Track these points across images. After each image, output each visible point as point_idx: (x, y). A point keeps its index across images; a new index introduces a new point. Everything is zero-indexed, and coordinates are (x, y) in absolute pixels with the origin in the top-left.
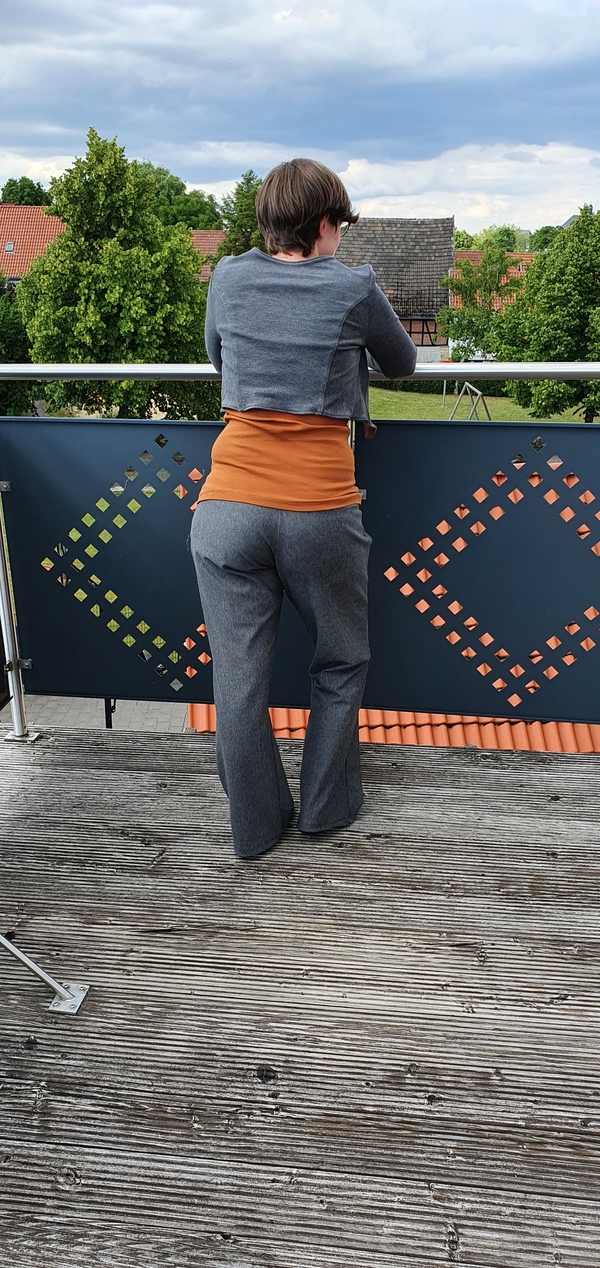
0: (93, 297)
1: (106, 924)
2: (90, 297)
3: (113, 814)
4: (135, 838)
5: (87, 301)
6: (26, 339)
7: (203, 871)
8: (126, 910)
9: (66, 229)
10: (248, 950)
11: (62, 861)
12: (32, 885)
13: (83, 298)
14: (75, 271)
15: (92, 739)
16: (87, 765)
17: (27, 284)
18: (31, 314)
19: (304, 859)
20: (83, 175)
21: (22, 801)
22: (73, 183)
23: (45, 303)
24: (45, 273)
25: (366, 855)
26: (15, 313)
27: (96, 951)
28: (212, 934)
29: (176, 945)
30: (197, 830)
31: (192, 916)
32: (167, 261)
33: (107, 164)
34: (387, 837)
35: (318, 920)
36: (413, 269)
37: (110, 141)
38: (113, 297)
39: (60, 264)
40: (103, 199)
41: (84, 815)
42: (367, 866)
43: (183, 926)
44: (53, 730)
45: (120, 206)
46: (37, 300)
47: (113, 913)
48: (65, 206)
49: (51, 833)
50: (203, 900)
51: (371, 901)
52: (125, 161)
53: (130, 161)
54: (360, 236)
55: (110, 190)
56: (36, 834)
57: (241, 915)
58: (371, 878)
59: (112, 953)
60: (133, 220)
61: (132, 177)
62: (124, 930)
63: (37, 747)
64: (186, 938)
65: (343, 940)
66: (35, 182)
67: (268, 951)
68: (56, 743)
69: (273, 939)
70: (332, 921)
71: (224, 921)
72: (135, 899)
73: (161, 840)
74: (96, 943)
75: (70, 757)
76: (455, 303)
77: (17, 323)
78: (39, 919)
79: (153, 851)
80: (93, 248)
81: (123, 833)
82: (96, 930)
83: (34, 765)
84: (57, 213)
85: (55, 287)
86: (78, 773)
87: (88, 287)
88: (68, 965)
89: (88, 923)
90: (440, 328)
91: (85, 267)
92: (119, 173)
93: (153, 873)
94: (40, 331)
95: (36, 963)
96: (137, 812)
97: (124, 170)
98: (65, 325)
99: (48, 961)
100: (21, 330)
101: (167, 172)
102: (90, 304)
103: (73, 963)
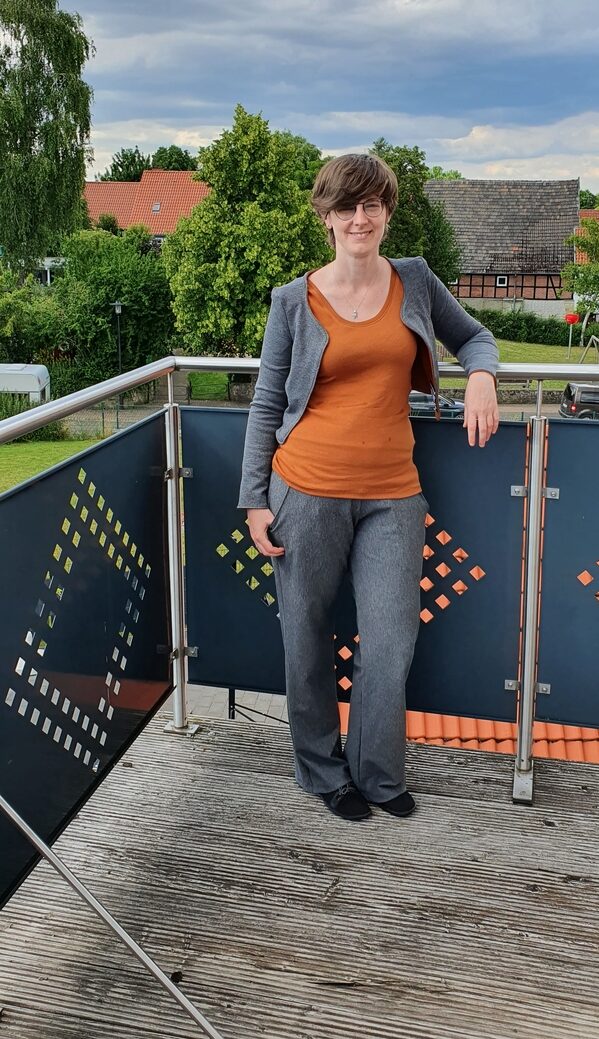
0: (233, 255)
1: (280, 970)
2: (230, 255)
3: (280, 829)
4: (305, 862)
5: (227, 258)
6: (168, 292)
7: (383, 909)
8: (302, 953)
9: (211, 193)
10: (442, 1021)
11: (229, 884)
12: (198, 912)
13: (223, 256)
14: (217, 231)
15: (252, 736)
16: (249, 768)
17: (173, 242)
18: (175, 269)
19: (495, 903)
20: (229, 145)
21: (183, 806)
22: (219, 152)
23: (188, 260)
24: (190, 232)
25: (564, 903)
26: (160, 268)
27: (271, 1006)
28: (400, 994)
29: (359, 1006)
30: (373, 855)
31: (375, 966)
32: (303, 223)
33: (252, 135)
34: (585, 881)
35: (519, 987)
36: (538, 227)
37: (255, 115)
38: (251, 255)
39: (204, 225)
40: (247, 165)
41: (249, 829)
42: (567, 919)
43: (365, 980)
44: (212, 722)
45: (262, 173)
46: (180, 256)
47: (287, 956)
48: (211, 173)
49: (215, 848)
50: (386, 947)
51: (577, 965)
52: (268, 133)
53: (273, 133)
54: (487, 197)
55: (254, 158)
56: (199, 848)
57: (430, 972)
58: (575, 935)
59: (289, 1009)
60: (273, 185)
61: (274, 147)
62: (300, 979)
63: (196, 742)
64: (369, 996)
65: (550, 1017)
66: (183, 150)
67: (465, 1024)
68: (216, 738)
69: (468, 1007)
70: (534, 990)
71: (408, 977)
72: (311, 941)
73: (333, 866)
74: (271, 995)
75: (232, 756)
76: (581, 259)
77: (161, 278)
78: (207, 957)
79: (325, 880)
80: (234, 210)
81: (293, 855)
82: (270, 977)
83: (194, 763)
84: (203, 179)
85: (199, 246)
86: (241, 776)
87: (229, 246)
88: (240, 1022)
89: (261, 967)
90: (565, 284)
91: (226, 228)
92: (262, 143)
93: (328, 907)
94: (182, 285)
95: (205, 1016)
96: (304, 829)
97: (267, 140)
98: (205, 281)
99: (219, 1015)
100: (164, 283)
101: (305, 140)
102: (230, 261)
103: (246, 1020)
